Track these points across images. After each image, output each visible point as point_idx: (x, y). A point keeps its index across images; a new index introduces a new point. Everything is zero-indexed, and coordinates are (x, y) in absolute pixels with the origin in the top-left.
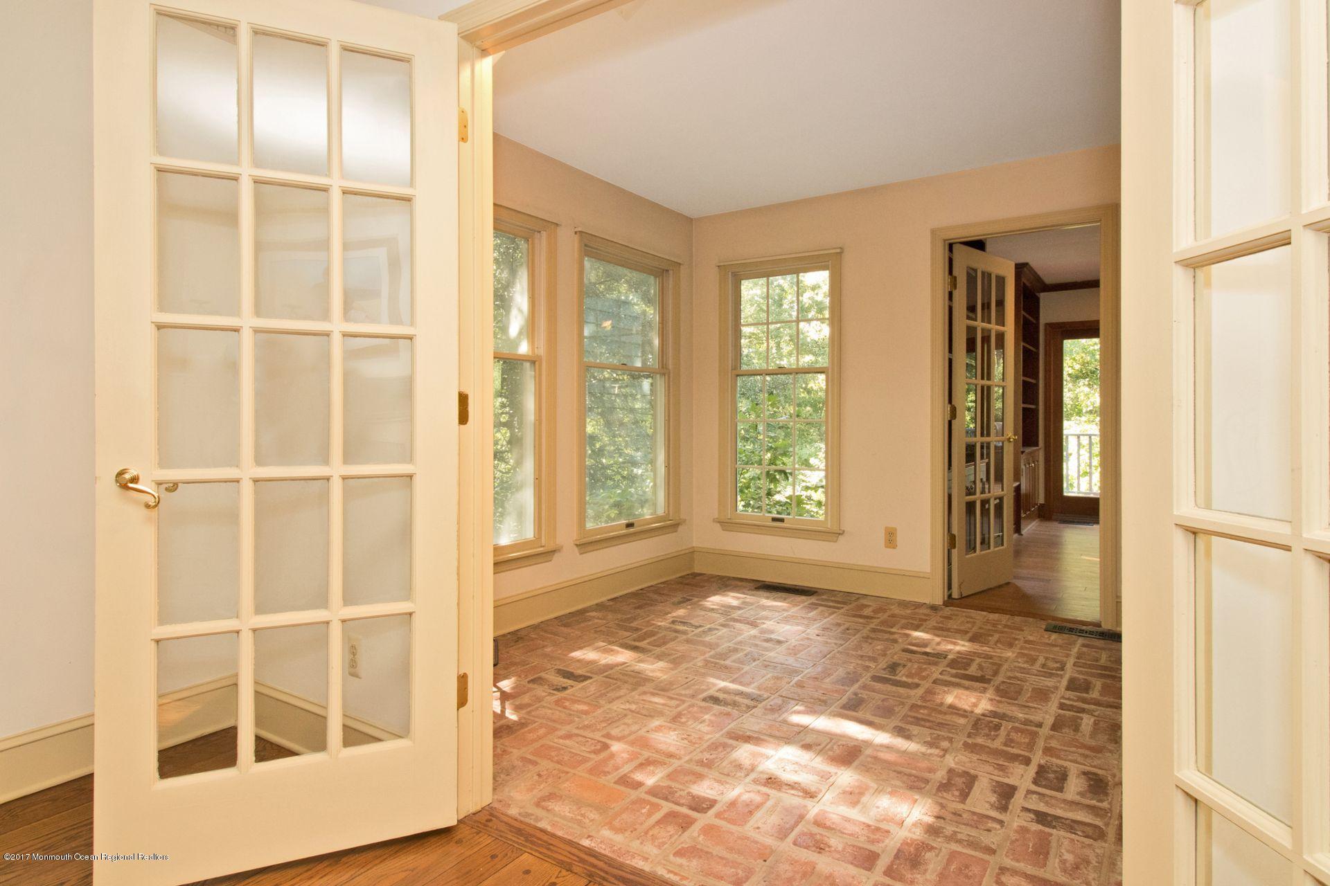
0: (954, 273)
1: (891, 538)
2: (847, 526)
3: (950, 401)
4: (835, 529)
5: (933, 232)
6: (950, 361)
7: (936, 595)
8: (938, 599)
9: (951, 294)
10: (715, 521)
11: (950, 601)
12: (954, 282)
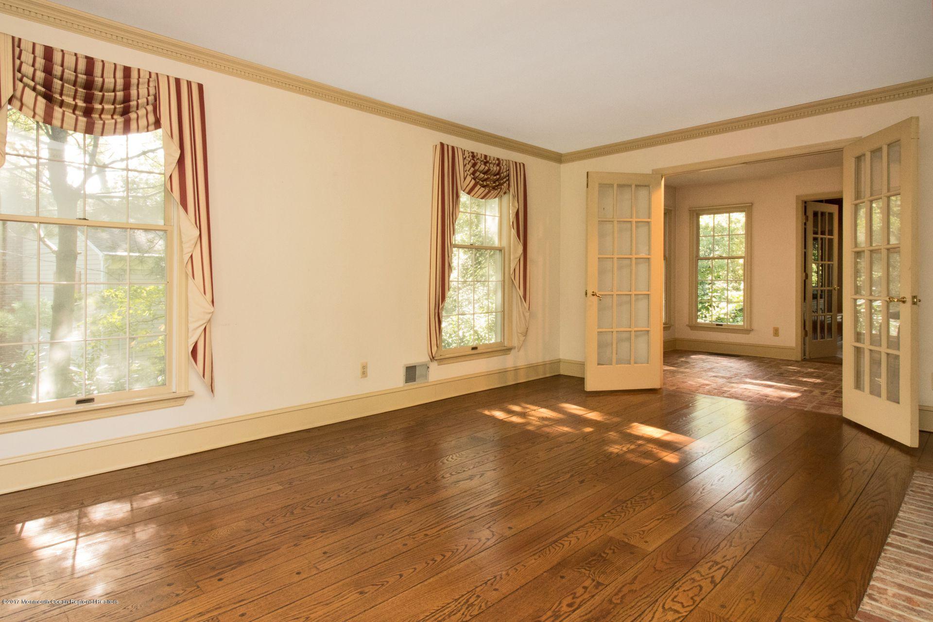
0: (807, 214)
1: (776, 332)
2: (755, 326)
3: (805, 271)
4: (749, 328)
5: (798, 197)
6: (805, 253)
7: (797, 356)
8: (799, 359)
9: (805, 224)
10: (687, 325)
11: (804, 360)
12: (807, 218)
